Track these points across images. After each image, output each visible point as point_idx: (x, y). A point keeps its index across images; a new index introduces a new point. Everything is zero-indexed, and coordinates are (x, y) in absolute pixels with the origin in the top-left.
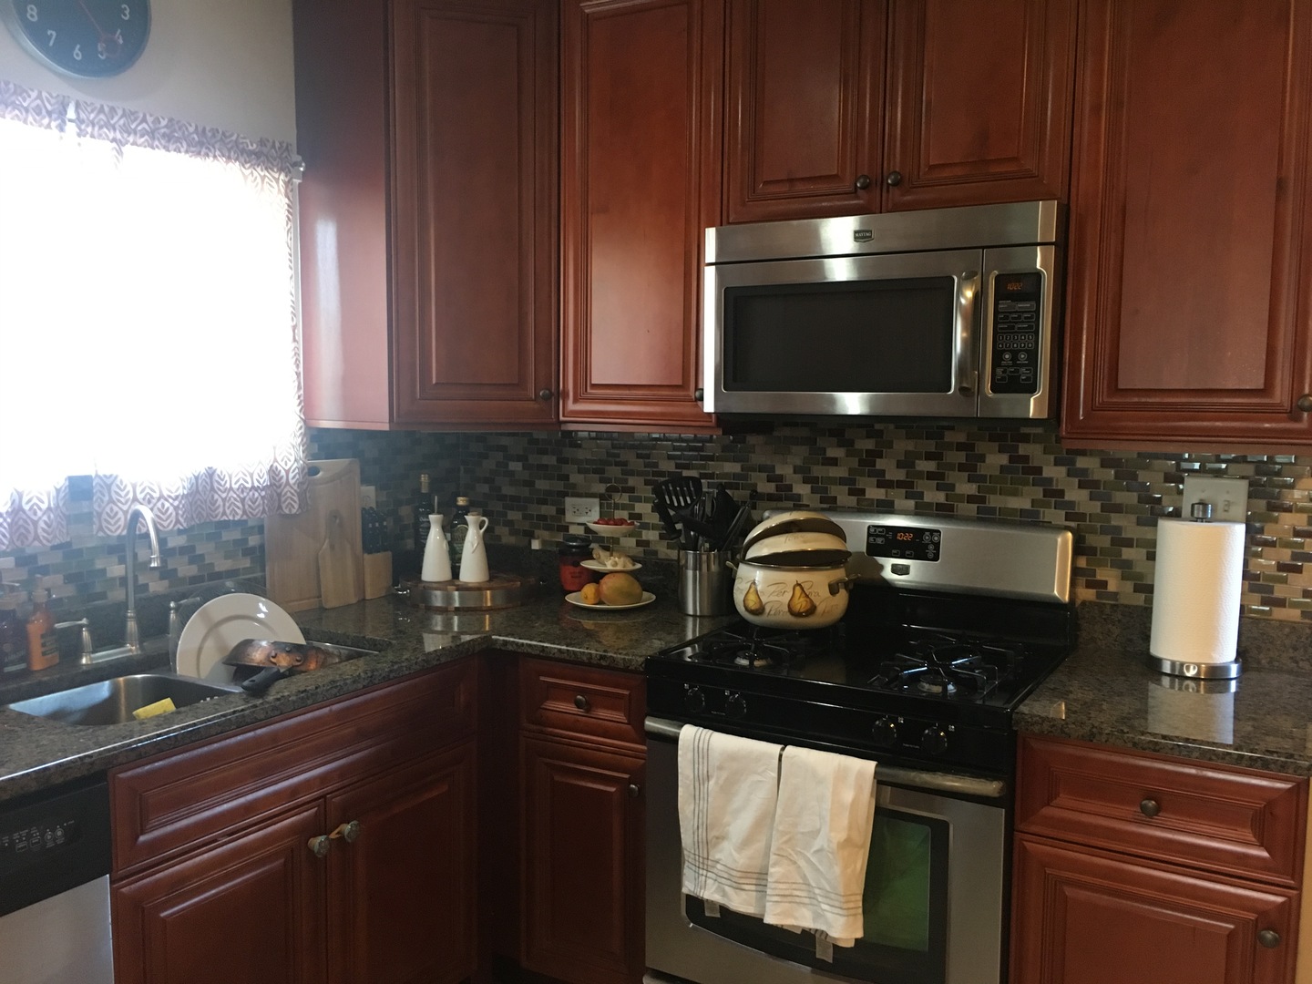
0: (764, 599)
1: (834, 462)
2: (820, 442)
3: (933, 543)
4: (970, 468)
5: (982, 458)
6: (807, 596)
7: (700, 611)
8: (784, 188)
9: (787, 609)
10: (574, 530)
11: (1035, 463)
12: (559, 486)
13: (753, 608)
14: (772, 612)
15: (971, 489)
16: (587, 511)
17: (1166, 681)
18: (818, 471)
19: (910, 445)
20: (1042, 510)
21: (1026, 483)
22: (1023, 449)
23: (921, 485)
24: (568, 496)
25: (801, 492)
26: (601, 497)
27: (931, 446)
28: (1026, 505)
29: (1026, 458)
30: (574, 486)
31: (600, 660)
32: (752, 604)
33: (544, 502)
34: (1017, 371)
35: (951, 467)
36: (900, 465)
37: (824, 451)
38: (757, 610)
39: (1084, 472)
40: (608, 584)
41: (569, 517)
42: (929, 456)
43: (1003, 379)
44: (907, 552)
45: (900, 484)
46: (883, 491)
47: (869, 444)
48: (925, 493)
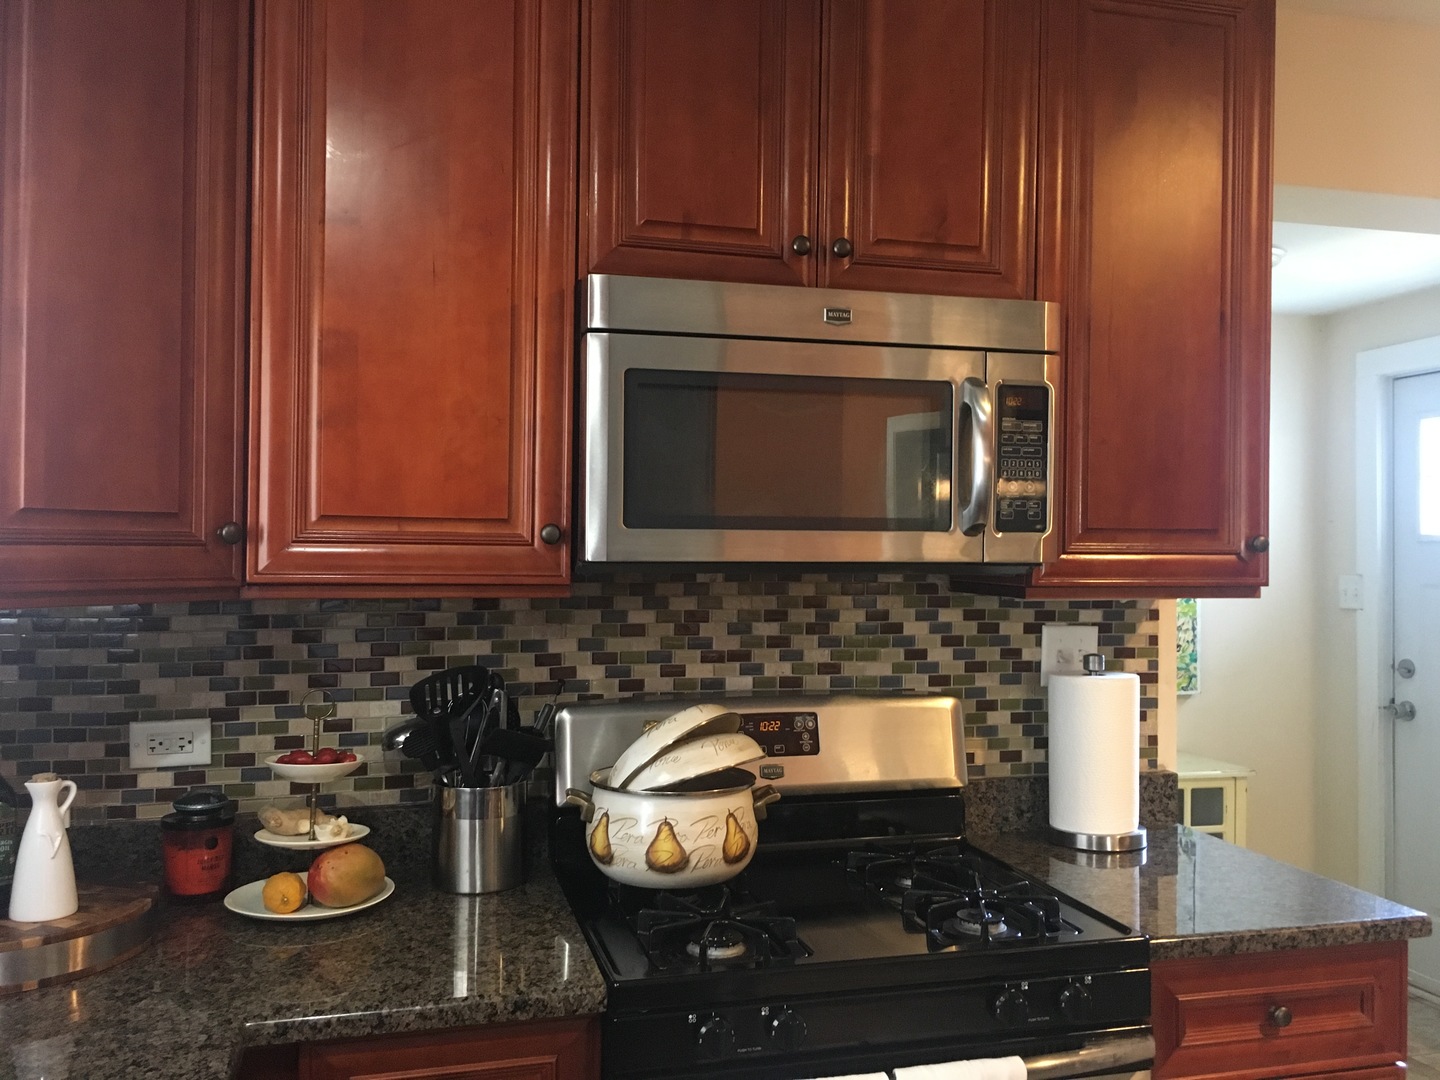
0: (688, 846)
1: (639, 631)
2: (620, 603)
3: (807, 731)
4: (820, 628)
5: (834, 616)
6: (742, 830)
9: (721, 855)
10: (145, 782)
11: (893, 619)
13: (666, 864)
14: (701, 864)
15: (823, 656)
16: (182, 743)
17: (1082, 859)
18: (615, 645)
19: (746, 603)
20: (904, 675)
21: (885, 644)
22: (882, 603)
23: (758, 655)
24: (135, 719)
25: (591, 677)
26: (215, 715)
27: (772, 603)
28: (887, 671)
29: (885, 615)
30: (151, 700)
33: (79, 736)
34: (1024, 505)
35: (797, 629)
36: (732, 630)
37: (624, 614)
38: (674, 865)
39: (948, 626)
40: (333, 871)
41: (139, 758)
42: (771, 617)
43: (1010, 515)
44: (777, 747)
45: (733, 656)
46: (709, 666)
47: (690, 604)
48: (766, 665)
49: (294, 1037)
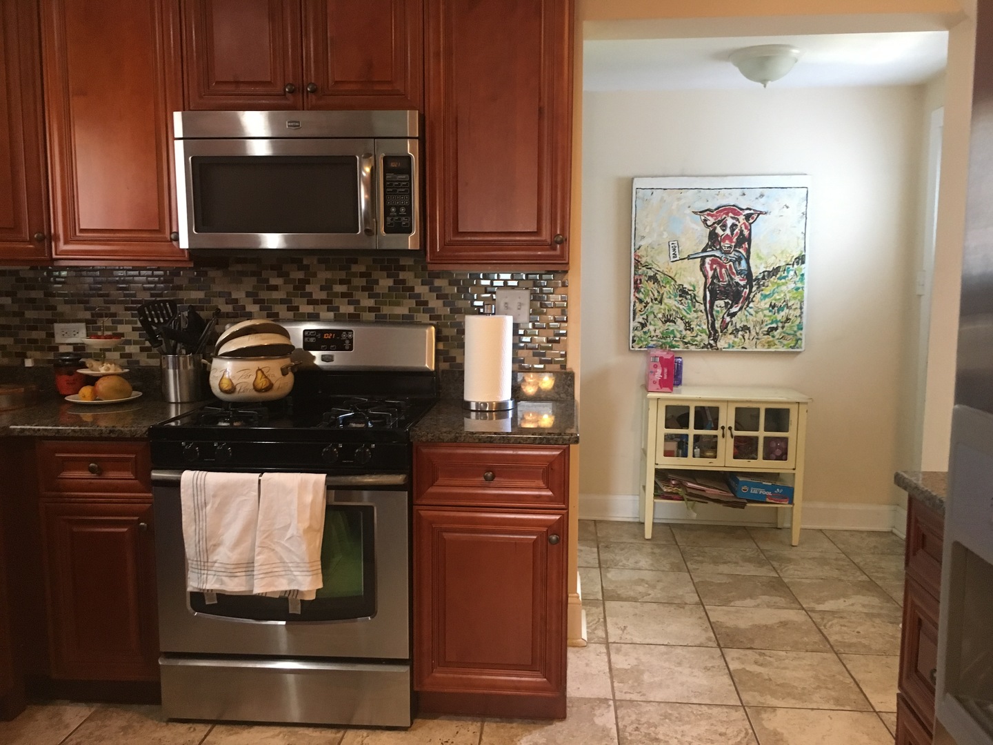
0: (235, 382)
1: (275, 288)
2: (264, 274)
3: (348, 339)
4: (369, 289)
5: (377, 282)
6: (266, 377)
7: (181, 398)
8: (231, 88)
9: (252, 387)
10: (62, 349)
11: (410, 284)
12: (48, 315)
13: (227, 389)
14: (242, 390)
15: (371, 303)
16: (75, 333)
18: (264, 295)
19: (328, 275)
20: (415, 314)
21: (405, 297)
22: (402, 275)
23: (337, 302)
24: (56, 322)
25: (252, 311)
26: (87, 322)
27: (342, 275)
28: (406, 311)
29: (403, 282)
30: (62, 314)
31: (109, 433)
32: (226, 386)
33: (35, 329)
34: (399, 219)
35: (357, 288)
36: (322, 288)
37: (267, 281)
38: (230, 390)
39: (439, 288)
40: (102, 385)
41: (58, 339)
42: (342, 282)
43: (391, 224)
44: (332, 346)
45: (323, 302)
46: (311, 307)
47: (300, 275)
48: (341, 307)
49: (28, 433)
